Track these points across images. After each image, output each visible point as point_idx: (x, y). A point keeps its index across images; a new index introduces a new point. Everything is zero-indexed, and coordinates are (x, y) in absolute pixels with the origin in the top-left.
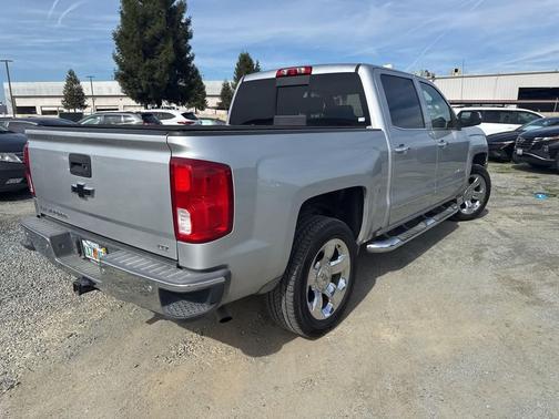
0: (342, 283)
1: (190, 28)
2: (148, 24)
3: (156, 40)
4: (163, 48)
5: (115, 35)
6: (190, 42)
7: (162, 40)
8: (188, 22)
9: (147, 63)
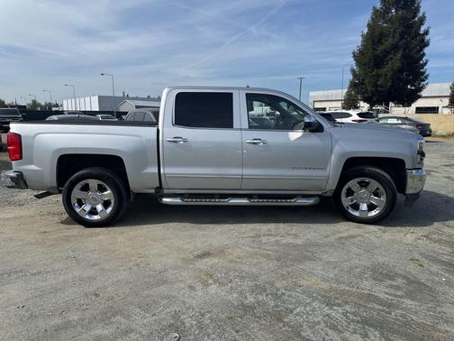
0: (109, 209)
1: (427, 38)
2: (383, 41)
3: (387, 53)
4: (391, 59)
5: (354, 53)
6: (426, 50)
7: (393, 52)
8: (426, 33)
9: (374, 73)
